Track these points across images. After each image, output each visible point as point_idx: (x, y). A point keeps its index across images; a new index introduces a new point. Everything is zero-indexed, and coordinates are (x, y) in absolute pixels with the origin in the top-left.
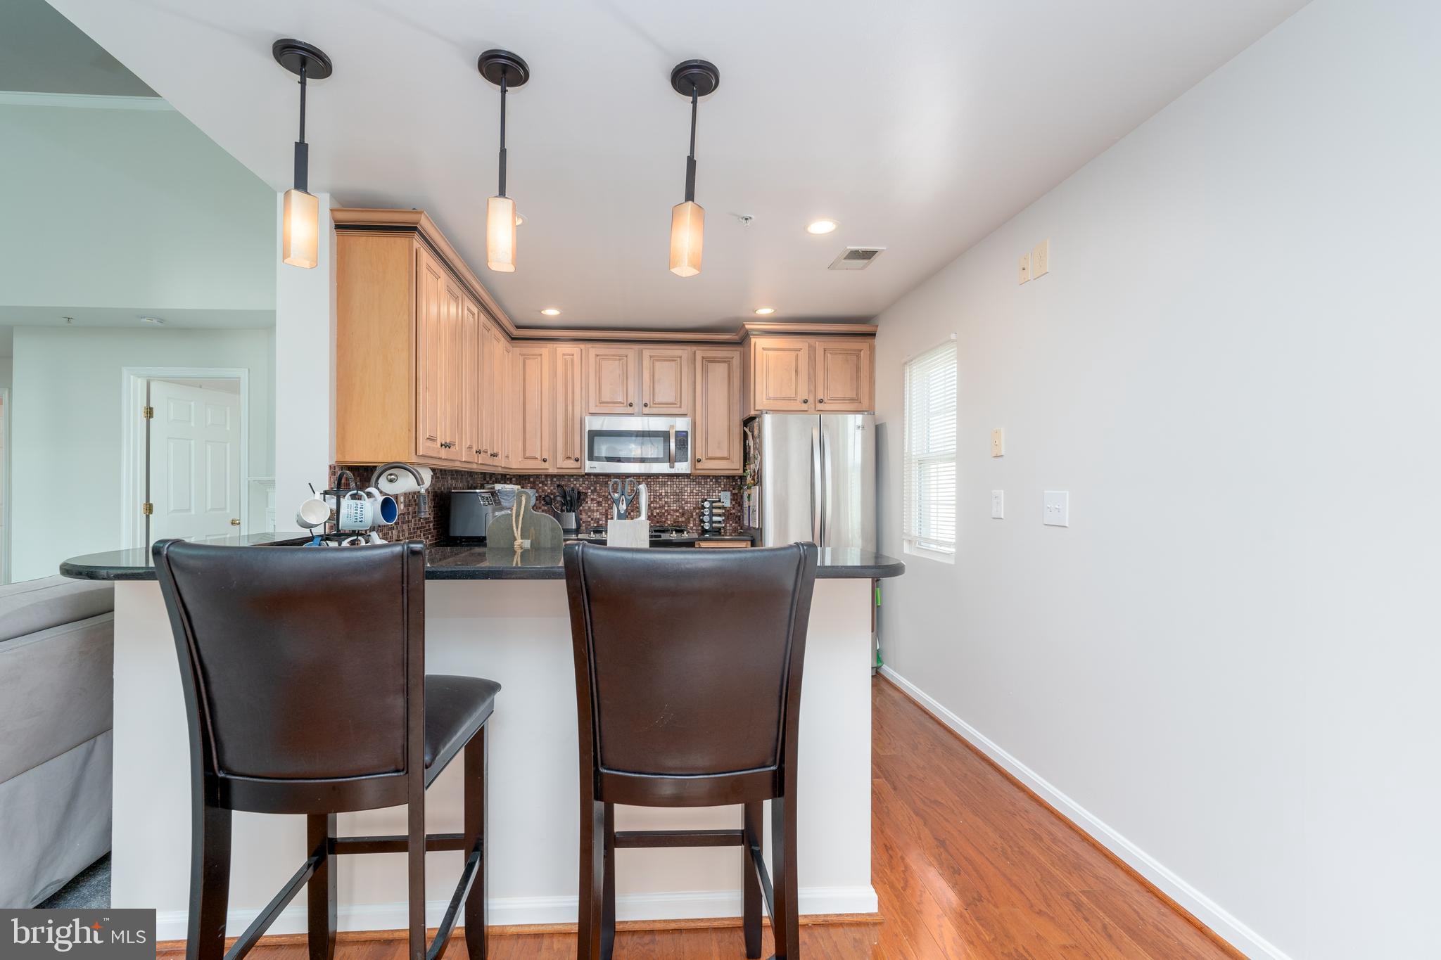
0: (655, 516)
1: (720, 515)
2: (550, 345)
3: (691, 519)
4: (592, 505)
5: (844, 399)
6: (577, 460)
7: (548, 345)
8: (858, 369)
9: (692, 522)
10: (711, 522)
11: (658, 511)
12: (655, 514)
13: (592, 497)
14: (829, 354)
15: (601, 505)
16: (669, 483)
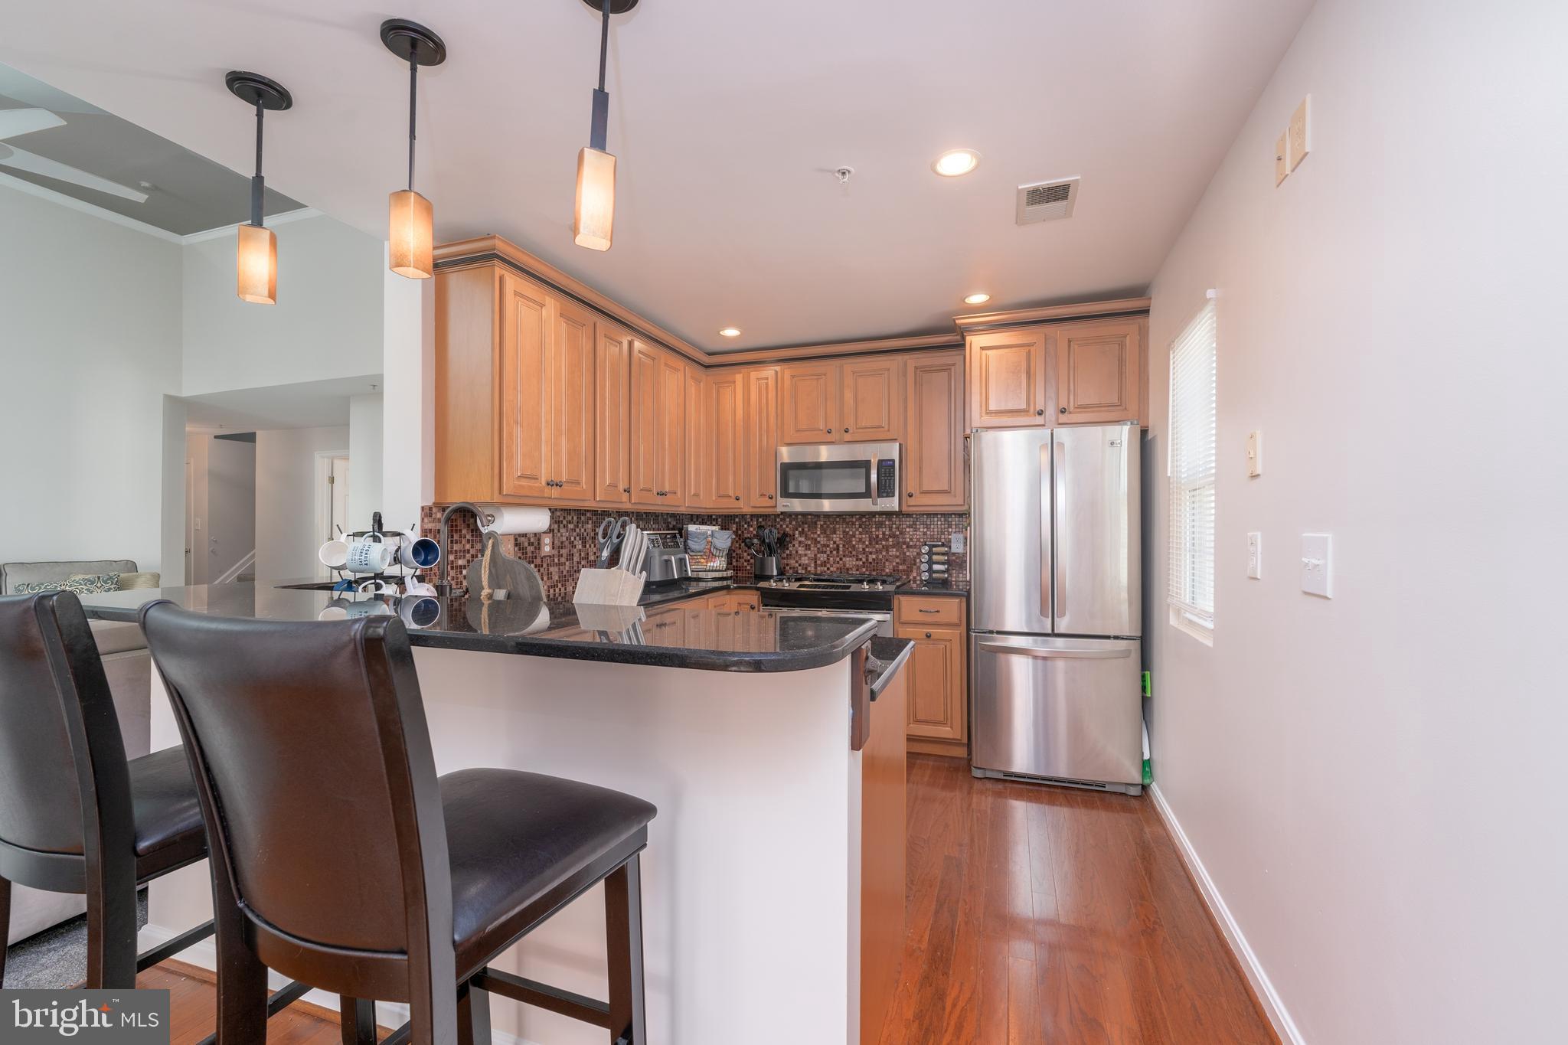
0: (871, 563)
1: (943, 563)
2: (744, 370)
3: (915, 567)
4: (800, 548)
5: (1100, 406)
6: (771, 498)
7: (743, 370)
8: (1121, 362)
9: (915, 571)
10: (930, 570)
11: (874, 557)
12: (870, 560)
13: (800, 539)
14: (1076, 346)
15: (809, 549)
16: (887, 523)
